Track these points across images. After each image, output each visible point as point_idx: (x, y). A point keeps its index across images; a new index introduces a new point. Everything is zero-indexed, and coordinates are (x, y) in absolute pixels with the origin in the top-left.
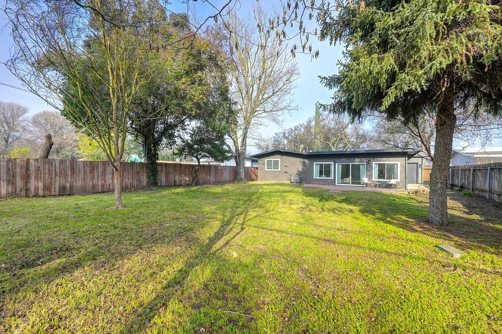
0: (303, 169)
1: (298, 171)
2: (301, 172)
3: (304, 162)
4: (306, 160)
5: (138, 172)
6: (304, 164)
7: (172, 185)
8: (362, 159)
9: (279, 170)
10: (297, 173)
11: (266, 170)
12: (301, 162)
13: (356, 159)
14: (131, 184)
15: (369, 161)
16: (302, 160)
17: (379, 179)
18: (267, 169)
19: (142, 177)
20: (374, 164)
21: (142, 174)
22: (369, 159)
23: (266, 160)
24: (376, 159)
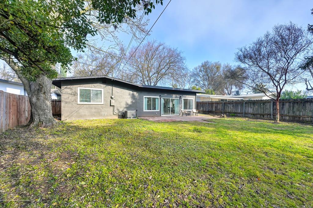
0: (132, 102)
1: (127, 104)
2: (130, 105)
3: (133, 94)
4: (135, 93)
6: (133, 97)
8: (177, 95)
9: (102, 103)
10: (125, 106)
11: (79, 103)
12: (130, 94)
13: (173, 95)
15: (181, 97)
16: (131, 92)
18: (81, 101)
20: (183, 99)
23: (79, 88)
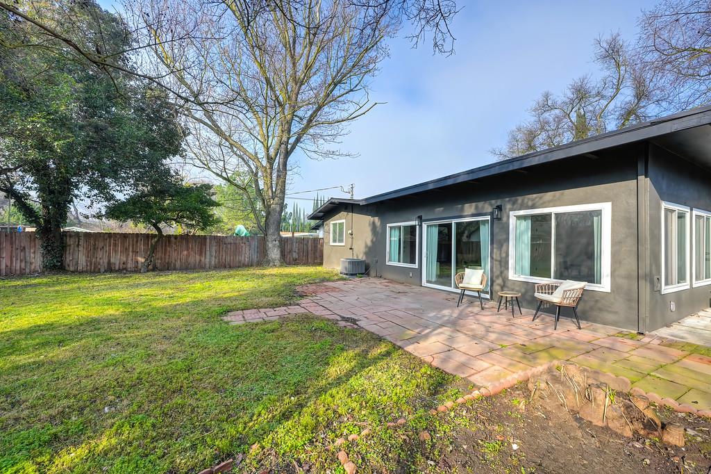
0: (372, 241)
1: (366, 246)
2: (370, 248)
3: (374, 223)
4: (377, 219)
5: (24, 248)
6: (374, 228)
7: (102, 270)
8: (480, 204)
9: (344, 244)
10: (364, 251)
11: (332, 244)
12: (369, 225)
13: (467, 206)
14: (7, 266)
15: (500, 208)
17: (532, 274)
19: (32, 255)
20: (512, 221)
21: (32, 251)
22: (499, 202)
24: (520, 199)
